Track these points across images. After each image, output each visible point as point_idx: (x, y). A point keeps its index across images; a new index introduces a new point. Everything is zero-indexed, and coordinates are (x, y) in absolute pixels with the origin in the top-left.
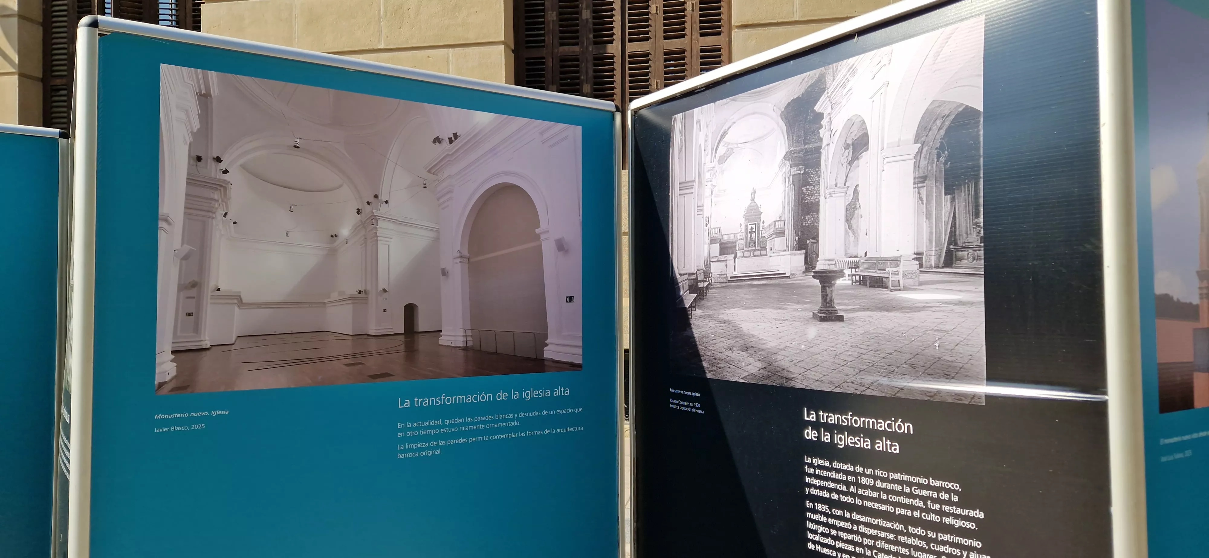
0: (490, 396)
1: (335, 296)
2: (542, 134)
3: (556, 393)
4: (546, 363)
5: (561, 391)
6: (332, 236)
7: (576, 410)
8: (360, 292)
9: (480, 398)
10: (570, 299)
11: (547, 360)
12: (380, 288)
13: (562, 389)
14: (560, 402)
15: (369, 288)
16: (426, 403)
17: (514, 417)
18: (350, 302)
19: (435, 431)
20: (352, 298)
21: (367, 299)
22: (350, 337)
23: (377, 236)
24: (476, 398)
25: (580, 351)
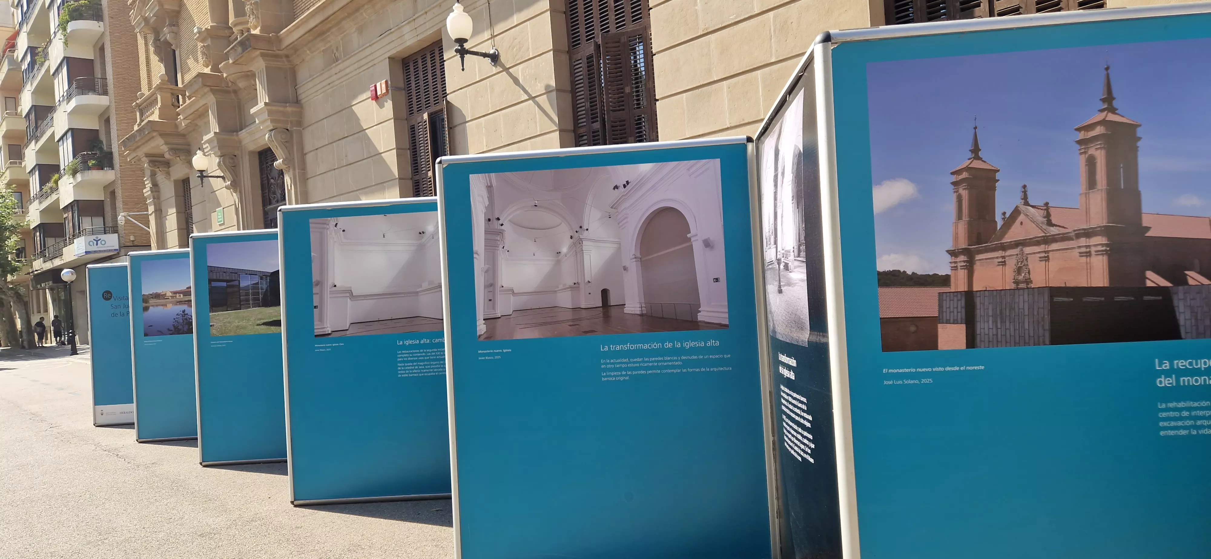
0: (660, 345)
1: (561, 287)
2: (688, 169)
3: (709, 344)
4: (700, 324)
5: (713, 343)
6: (558, 253)
7: (725, 356)
8: (575, 284)
9: (653, 346)
10: (717, 280)
11: (700, 322)
12: (586, 281)
13: (714, 342)
14: (713, 350)
15: (579, 281)
16: (618, 349)
17: (678, 359)
18: (569, 289)
19: (625, 366)
20: (571, 287)
21: (579, 287)
22: (571, 310)
23: (583, 251)
24: (650, 346)
25: (727, 315)
